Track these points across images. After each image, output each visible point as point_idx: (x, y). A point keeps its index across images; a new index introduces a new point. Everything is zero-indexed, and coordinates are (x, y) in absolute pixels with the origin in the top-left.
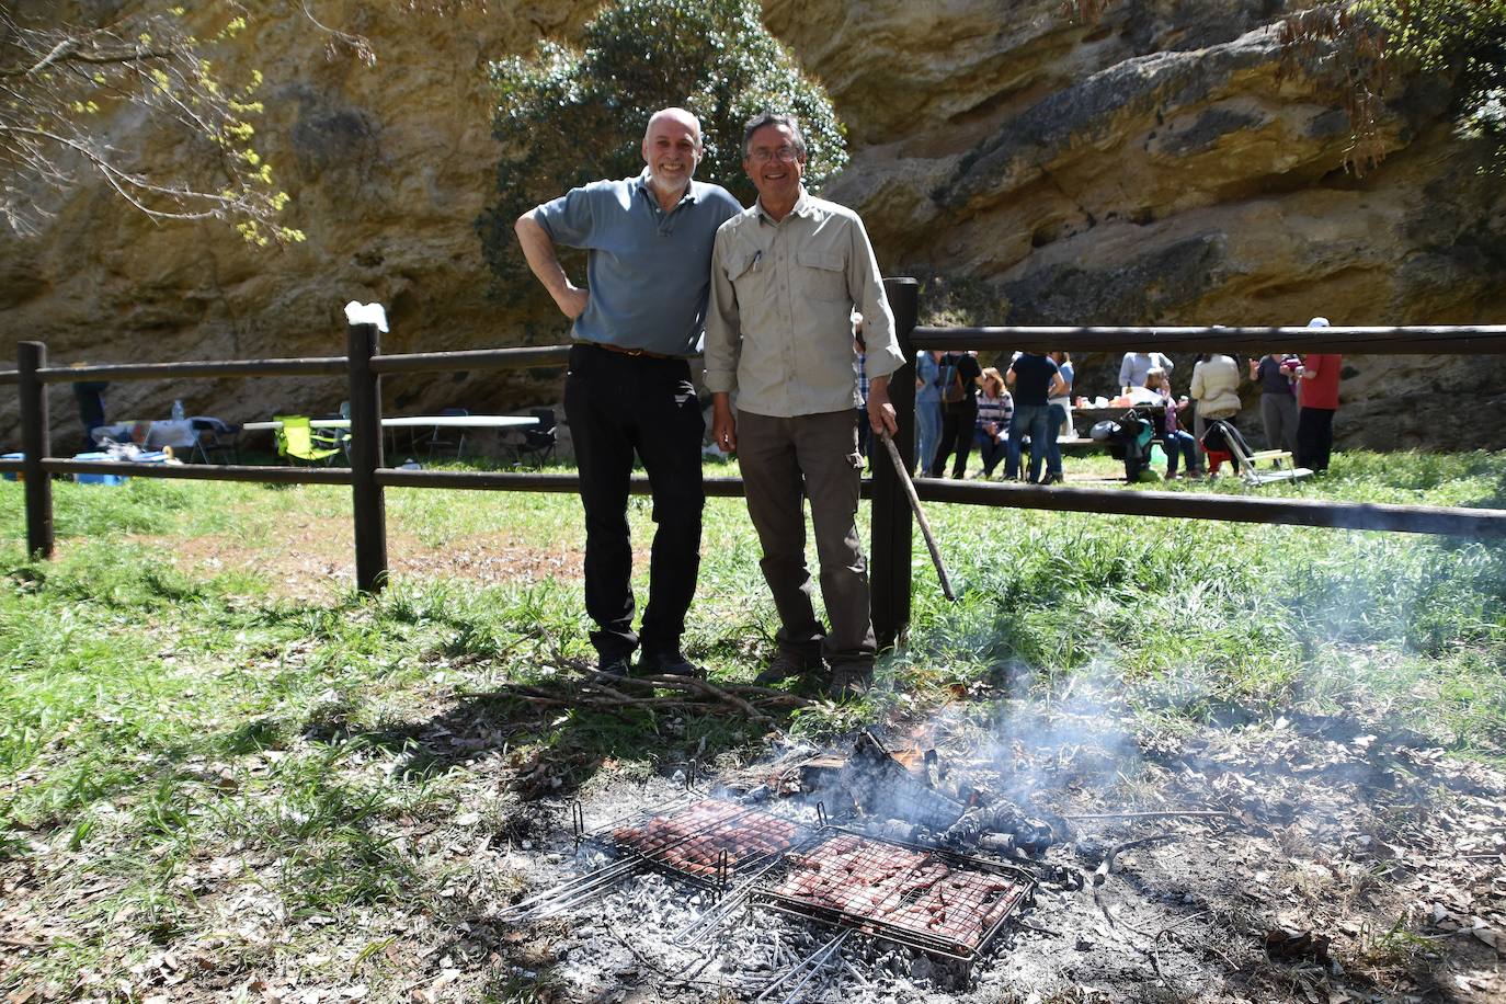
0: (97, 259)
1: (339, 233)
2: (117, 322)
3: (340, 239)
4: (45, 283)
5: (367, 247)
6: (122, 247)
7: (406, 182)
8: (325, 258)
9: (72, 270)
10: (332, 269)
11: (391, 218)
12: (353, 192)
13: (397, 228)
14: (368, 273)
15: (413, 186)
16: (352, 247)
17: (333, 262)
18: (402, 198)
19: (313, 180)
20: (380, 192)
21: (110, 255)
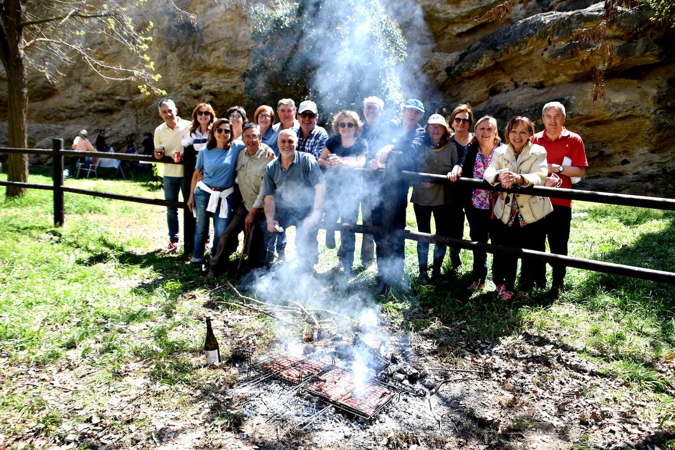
0: (79, 81)
1: (184, 74)
2: (86, 108)
3: (184, 77)
4: (56, 90)
5: (195, 81)
6: (89, 76)
7: (214, 53)
8: (177, 85)
9: (68, 85)
10: (180, 90)
11: (206, 69)
12: (190, 57)
13: (209, 73)
14: (195, 92)
15: (216, 55)
16: (189, 81)
17: (180, 87)
18: (211, 60)
19: (173, 51)
20: (202, 57)
21: (84, 79)
